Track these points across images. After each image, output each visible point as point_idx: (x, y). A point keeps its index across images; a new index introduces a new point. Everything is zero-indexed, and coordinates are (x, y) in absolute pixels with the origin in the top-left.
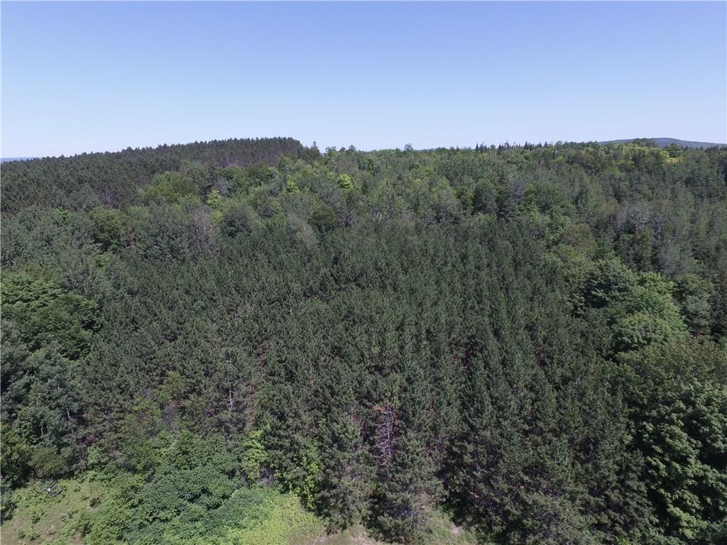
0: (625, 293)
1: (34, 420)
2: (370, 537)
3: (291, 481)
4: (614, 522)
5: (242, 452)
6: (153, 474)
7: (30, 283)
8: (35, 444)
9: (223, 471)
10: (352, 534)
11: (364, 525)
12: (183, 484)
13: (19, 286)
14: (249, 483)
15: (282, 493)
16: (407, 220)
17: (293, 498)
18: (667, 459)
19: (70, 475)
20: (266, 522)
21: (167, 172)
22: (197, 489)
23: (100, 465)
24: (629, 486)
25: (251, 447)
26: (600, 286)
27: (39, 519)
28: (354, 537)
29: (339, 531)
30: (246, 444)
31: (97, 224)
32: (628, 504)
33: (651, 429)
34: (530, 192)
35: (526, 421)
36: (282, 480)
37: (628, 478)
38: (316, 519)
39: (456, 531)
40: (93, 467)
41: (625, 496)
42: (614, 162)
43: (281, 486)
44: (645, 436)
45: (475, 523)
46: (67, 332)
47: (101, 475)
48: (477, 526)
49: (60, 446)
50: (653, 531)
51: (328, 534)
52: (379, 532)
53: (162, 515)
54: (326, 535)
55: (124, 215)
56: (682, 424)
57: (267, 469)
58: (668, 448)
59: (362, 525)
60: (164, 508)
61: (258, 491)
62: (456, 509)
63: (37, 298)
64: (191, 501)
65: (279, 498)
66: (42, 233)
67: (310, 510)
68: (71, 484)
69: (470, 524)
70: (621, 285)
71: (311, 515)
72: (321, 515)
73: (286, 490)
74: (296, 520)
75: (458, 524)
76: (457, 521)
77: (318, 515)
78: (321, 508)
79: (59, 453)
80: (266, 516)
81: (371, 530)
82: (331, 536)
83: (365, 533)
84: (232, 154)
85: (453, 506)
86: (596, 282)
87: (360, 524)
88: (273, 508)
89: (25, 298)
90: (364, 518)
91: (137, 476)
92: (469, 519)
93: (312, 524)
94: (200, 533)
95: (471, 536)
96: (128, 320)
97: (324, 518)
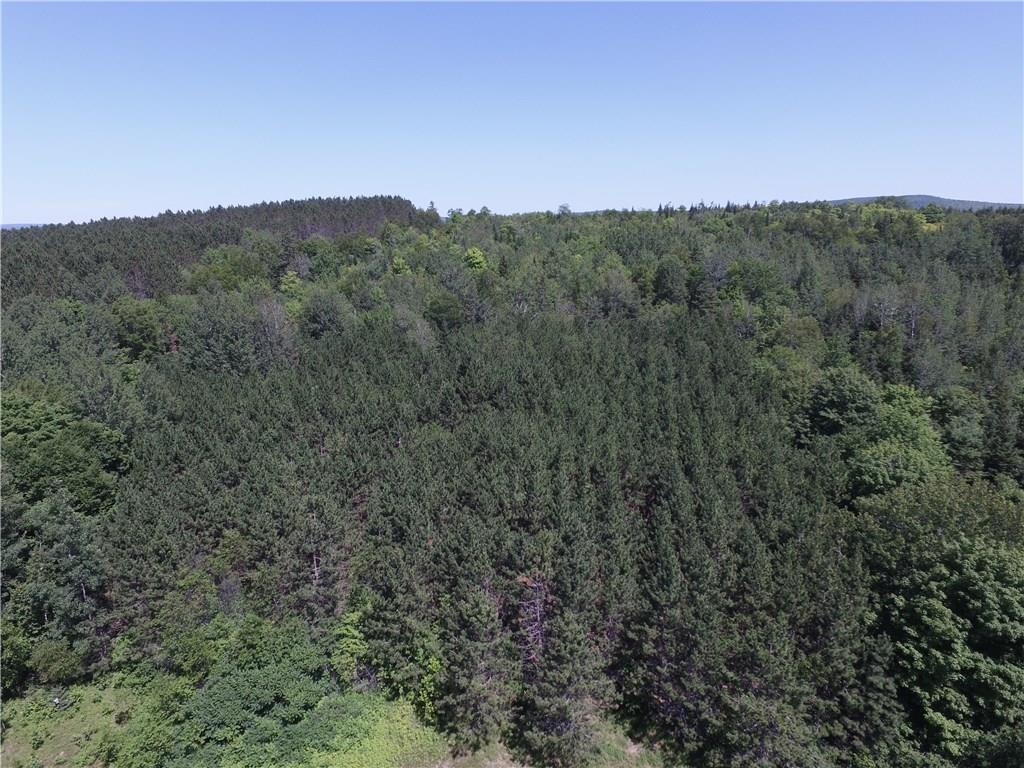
0: (865, 414)
1: (34, 602)
2: (513, 760)
3: (402, 682)
4: (852, 734)
5: (333, 642)
6: (206, 675)
7: (27, 406)
8: (35, 636)
9: (305, 671)
10: (488, 757)
11: (505, 744)
12: (248, 691)
13: (11, 411)
14: (343, 686)
15: (389, 700)
16: (563, 313)
17: (404, 707)
18: (925, 646)
19: (87, 679)
20: (366, 742)
21: (223, 246)
22: (268, 696)
23: (130, 664)
24: (872, 684)
25: (344, 636)
26: (832, 404)
27: (42, 742)
28: (491, 760)
29: (469, 752)
30: (338, 631)
31: (123, 320)
32: (870, 708)
33: (901, 604)
34: (734, 272)
35: (730, 594)
36: (388, 682)
37: (872, 673)
38: (437, 736)
39: (634, 750)
40: (119, 667)
41: (867, 698)
42: (850, 230)
43: (387, 690)
44: (894, 613)
45: (661, 739)
46: (82, 475)
47: (131, 679)
48: (662, 742)
49: (72, 638)
50: (905, 746)
51: (454, 757)
52: (526, 753)
53: (220, 733)
54: (451, 758)
55: (162, 308)
56: (945, 596)
57: (368, 666)
58: (925, 630)
59: (502, 744)
60: (221, 725)
61: (354, 699)
62: (634, 719)
63: (38, 428)
64: (260, 713)
65: (384, 707)
66: (44, 334)
67: (428, 724)
68: (88, 692)
69: (653, 740)
70: (861, 403)
71: (430, 730)
72: (444, 730)
73: (394, 695)
74: (409, 738)
75: (636, 741)
76: (634, 735)
77: (441, 730)
78: (444, 721)
79: (71, 648)
80: (367, 732)
81: (515, 751)
82: (459, 760)
83: (507, 754)
84: (314, 219)
85: (629, 715)
86: (826, 399)
87: (500, 742)
88: (376, 721)
89: (20, 427)
90: (504, 734)
91: (183, 680)
92: (652, 733)
93: (432, 743)
94: (273, 759)
95: (654, 757)
96: (168, 458)
97: (449, 734)
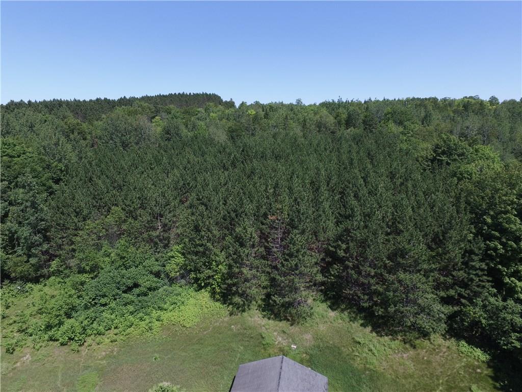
1: (9, 233)
2: (263, 317)
3: (204, 280)
5: (167, 260)
6: (98, 273)
7: (15, 145)
8: (10, 254)
9: (151, 272)
10: (250, 316)
11: (259, 310)
12: (119, 279)
13: (6, 146)
14: (172, 281)
15: (196, 291)
17: (205, 295)
18: (504, 240)
19: (36, 281)
20: (182, 307)
22: (130, 283)
23: (58, 273)
24: (473, 266)
25: (173, 257)
26: (444, 153)
28: (251, 317)
29: (239, 314)
30: (169, 254)
32: (472, 280)
33: (490, 221)
34: (389, 113)
36: (197, 280)
37: (473, 261)
38: (221, 306)
39: (332, 314)
40: (53, 274)
41: (469, 274)
43: (195, 285)
44: (484, 228)
45: (348, 309)
47: (59, 279)
48: (349, 311)
49: (29, 256)
51: (230, 315)
52: (271, 315)
53: (103, 301)
54: (229, 316)
55: (90, 127)
56: (516, 213)
57: (185, 272)
59: (258, 311)
60: (104, 296)
61: (176, 288)
62: (333, 300)
63: (19, 156)
64: (125, 292)
65: (194, 293)
66: (27, 121)
67: (217, 300)
68: (36, 287)
69: (343, 311)
70: (460, 151)
71: (218, 304)
72: (226, 304)
73: (200, 288)
74: (206, 307)
75: (333, 310)
76: (332, 308)
77: (224, 303)
78: (225, 297)
79: (28, 261)
80: (183, 303)
81: (265, 313)
82: (233, 317)
83: (260, 315)
85: (330, 298)
86: (440, 150)
87: (257, 310)
88: (188, 299)
90: (259, 306)
91: (86, 275)
92: (343, 306)
93: (218, 309)
94: (131, 312)
95: (344, 316)
97: (228, 306)
